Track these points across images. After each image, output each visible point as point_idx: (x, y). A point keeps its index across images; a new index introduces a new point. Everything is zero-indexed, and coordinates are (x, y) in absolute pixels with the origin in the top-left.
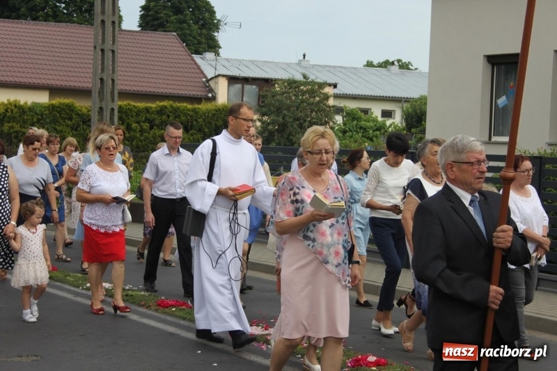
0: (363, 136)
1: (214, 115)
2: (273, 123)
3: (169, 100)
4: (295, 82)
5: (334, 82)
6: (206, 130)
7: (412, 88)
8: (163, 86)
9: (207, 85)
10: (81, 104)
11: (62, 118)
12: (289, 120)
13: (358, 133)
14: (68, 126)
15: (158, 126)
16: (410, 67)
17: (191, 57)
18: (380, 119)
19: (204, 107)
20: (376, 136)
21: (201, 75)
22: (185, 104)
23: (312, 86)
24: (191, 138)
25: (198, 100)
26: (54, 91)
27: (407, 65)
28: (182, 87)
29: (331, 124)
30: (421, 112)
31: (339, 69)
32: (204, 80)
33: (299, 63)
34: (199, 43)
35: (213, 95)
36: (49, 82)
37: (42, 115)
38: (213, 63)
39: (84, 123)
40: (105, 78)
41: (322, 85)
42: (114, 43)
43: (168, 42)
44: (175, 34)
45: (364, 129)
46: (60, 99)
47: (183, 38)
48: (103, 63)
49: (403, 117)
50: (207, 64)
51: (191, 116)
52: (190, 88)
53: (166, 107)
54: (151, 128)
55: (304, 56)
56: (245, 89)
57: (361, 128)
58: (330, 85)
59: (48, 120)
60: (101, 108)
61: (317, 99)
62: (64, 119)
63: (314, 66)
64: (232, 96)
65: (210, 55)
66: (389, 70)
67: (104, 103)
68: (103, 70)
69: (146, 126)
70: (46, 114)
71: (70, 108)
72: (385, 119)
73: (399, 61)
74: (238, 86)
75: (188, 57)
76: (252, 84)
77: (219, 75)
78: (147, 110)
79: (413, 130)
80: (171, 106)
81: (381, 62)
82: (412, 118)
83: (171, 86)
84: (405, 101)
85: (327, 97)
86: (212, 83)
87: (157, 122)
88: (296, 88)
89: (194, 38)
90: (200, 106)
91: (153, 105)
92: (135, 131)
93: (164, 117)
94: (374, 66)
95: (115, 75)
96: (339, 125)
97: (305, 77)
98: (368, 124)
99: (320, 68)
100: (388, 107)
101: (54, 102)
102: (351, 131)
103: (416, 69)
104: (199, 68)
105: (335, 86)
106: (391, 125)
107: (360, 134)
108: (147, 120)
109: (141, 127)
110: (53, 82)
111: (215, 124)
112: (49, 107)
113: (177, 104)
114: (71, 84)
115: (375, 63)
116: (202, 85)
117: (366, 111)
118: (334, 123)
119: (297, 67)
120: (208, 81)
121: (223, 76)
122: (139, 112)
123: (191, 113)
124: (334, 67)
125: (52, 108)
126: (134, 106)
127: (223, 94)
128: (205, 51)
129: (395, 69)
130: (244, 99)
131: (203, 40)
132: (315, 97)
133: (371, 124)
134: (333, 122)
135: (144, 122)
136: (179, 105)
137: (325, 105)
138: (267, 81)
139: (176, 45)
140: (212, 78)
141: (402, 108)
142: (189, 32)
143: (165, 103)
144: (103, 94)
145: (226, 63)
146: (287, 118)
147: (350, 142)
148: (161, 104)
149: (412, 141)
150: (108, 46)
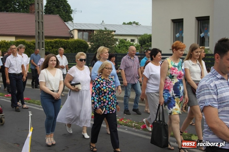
0: (126, 49)
1: (74, 43)
2: (95, 45)
3: (58, 38)
4: (102, 30)
6: (72, 48)
8: (55, 33)
10: (28, 41)
12: (101, 44)
13: (124, 47)
15: (55, 48)
16: (138, 24)
18: (131, 43)
21: (68, 29)
22: (64, 40)
23: (108, 32)
24: (67, 51)
25: (68, 38)
26: (17, 37)
27: (137, 23)
28: (62, 34)
29: (115, 45)
32: (69, 31)
33: (101, 24)
34: (66, 18)
35: (73, 36)
36: (15, 34)
38: (71, 25)
39: (29, 47)
40: (40, 32)
41: (112, 31)
42: (42, 20)
43: (55, 19)
44: (58, 15)
46: (20, 39)
47: (61, 16)
48: (39, 26)
49: (138, 41)
50: (69, 24)
51: (66, 44)
52: (65, 34)
53: (57, 41)
54: (52, 48)
55: (103, 21)
56: (84, 34)
57: (125, 46)
60: (39, 42)
63: (106, 25)
64: (79, 36)
65: (70, 22)
66: (132, 25)
67: (40, 40)
68: (39, 29)
69: (51, 48)
72: (133, 42)
74: (81, 33)
75: (63, 23)
76: (86, 32)
77: (74, 29)
78: (51, 42)
79: (143, 46)
80: (59, 40)
81: (128, 23)
82: (142, 42)
83: (58, 34)
84: (139, 36)
86: (72, 32)
87: (54, 46)
88: (102, 33)
89: (64, 16)
90: (69, 40)
91: (53, 40)
92: (47, 49)
93: (57, 44)
94: (126, 24)
95: (43, 30)
96: (118, 45)
97: (105, 29)
98: (127, 44)
99: (109, 26)
100: (133, 38)
101: (17, 40)
102: (122, 47)
103: (140, 25)
104: (67, 27)
105: (115, 31)
106: (135, 44)
107: (125, 48)
108: (51, 46)
109: (49, 48)
111: (75, 46)
112: (16, 42)
113: (61, 40)
114: (23, 34)
115: (126, 23)
116: (69, 33)
117: (126, 40)
119: (100, 25)
120: (71, 31)
121: (76, 29)
122: (48, 43)
123: (66, 43)
126: (46, 41)
127: (76, 36)
128: (68, 21)
129: (134, 25)
130: (84, 37)
131: (67, 17)
132: (109, 36)
134: (116, 44)
136: (62, 40)
137: (113, 38)
138: (91, 30)
139: (59, 19)
140: (72, 30)
141: (138, 38)
142: (62, 14)
143: (57, 40)
144: (39, 37)
145: (76, 25)
146: (100, 43)
147: (122, 51)
148: (56, 40)
149: (143, 50)
150: (40, 20)
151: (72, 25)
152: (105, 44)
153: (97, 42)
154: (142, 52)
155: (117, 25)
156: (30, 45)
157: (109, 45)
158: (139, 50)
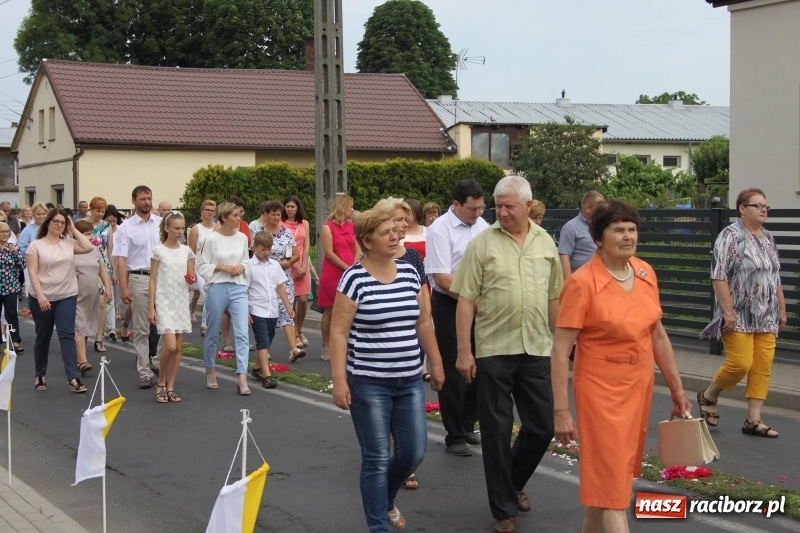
0: (643, 191)
1: (457, 172)
3: (401, 157)
4: (556, 127)
5: (602, 125)
6: (448, 191)
7: (701, 128)
8: (392, 139)
9: (446, 136)
10: (296, 167)
11: (274, 185)
13: (637, 187)
14: (281, 194)
15: (389, 189)
16: (696, 100)
17: (424, 102)
18: (664, 169)
19: (444, 163)
20: (660, 190)
21: (438, 124)
22: (421, 161)
23: (579, 131)
25: (436, 155)
26: (261, 152)
27: (692, 98)
28: (416, 140)
29: (603, 177)
30: (714, 156)
31: (608, 108)
32: (442, 129)
33: (557, 103)
34: (432, 84)
35: (453, 148)
36: (254, 141)
37: (249, 182)
38: (450, 108)
39: (300, 189)
40: (330, 135)
41: (590, 130)
42: (339, 91)
43: (395, 86)
44: (403, 74)
45: (645, 182)
46: (271, 161)
47: (413, 79)
48: (327, 117)
49: (691, 164)
50: (443, 109)
51: (429, 175)
52: (425, 140)
53: (398, 166)
55: (563, 94)
56: (493, 139)
57: (640, 180)
58: (598, 129)
59: (257, 188)
60: (327, 172)
61: (585, 146)
62: (276, 186)
63: (575, 105)
64: (477, 148)
65: (446, 99)
66: (671, 107)
67: (330, 165)
68: (327, 125)
70: (254, 181)
71: (283, 171)
72: (670, 168)
73: (681, 93)
74: (485, 135)
75: (422, 103)
76: (500, 132)
77: (460, 123)
78: (376, 170)
79: (706, 180)
80: (405, 164)
81: (658, 96)
82: (704, 166)
83: (401, 140)
84: (693, 144)
85: (596, 145)
86: (451, 133)
87: (388, 184)
88: (557, 134)
89: (425, 78)
90: (439, 163)
91: (382, 164)
92: (361, 196)
93: (396, 178)
94: (649, 102)
95: (342, 129)
96: (613, 178)
97: (568, 120)
98: (649, 175)
99: (584, 108)
100: (672, 152)
101: (263, 165)
102: (628, 185)
103: (703, 103)
104: (435, 115)
105: (605, 129)
106: (678, 175)
107: (640, 188)
108: (376, 182)
109: (369, 190)
110: (260, 141)
112: (257, 172)
113: (411, 161)
115: (651, 98)
116: (440, 136)
117: (644, 159)
118: (607, 176)
119: (554, 108)
120: (447, 130)
121: (465, 124)
122: (365, 173)
123: (429, 172)
124: (601, 105)
125: (262, 173)
127: (466, 147)
128: (440, 94)
129: (678, 104)
130: (492, 151)
131: (437, 81)
132: (581, 145)
133: (653, 175)
135: (372, 185)
136: (414, 162)
137: (595, 154)
138: (519, 127)
139: (405, 88)
140: (451, 127)
141: (690, 153)
142: (418, 71)
143: (397, 161)
144: (329, 154)
145: (466, 108)
146: (549, 173)
147: (628, 198)
148: (392, 162)
149: (706, 194)
150: (332, 96)
151: (452, 108)
152: (565, 175)
153: (537, 168)
154: (704, 202)
155: (614, 106)
156: (305, 181)
157: (582, 177)
158: (690, 195)
